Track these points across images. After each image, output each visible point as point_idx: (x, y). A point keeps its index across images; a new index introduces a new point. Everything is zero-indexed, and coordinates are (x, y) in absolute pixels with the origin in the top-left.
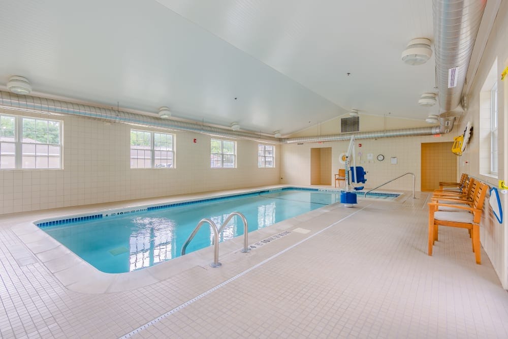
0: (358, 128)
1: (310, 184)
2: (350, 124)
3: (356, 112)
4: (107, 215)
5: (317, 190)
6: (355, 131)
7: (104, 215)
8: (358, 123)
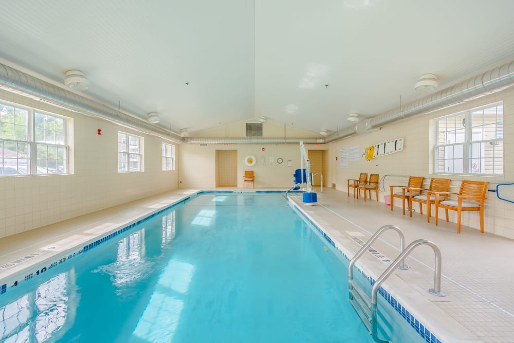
0: (262, 133)
1: (215, 187)
2: (254, 129)
3: (265, 119)
4: (16, 283)
5: (232, 192)
6: (259, 136)
7: (10, 284)
8: (261, 129)
